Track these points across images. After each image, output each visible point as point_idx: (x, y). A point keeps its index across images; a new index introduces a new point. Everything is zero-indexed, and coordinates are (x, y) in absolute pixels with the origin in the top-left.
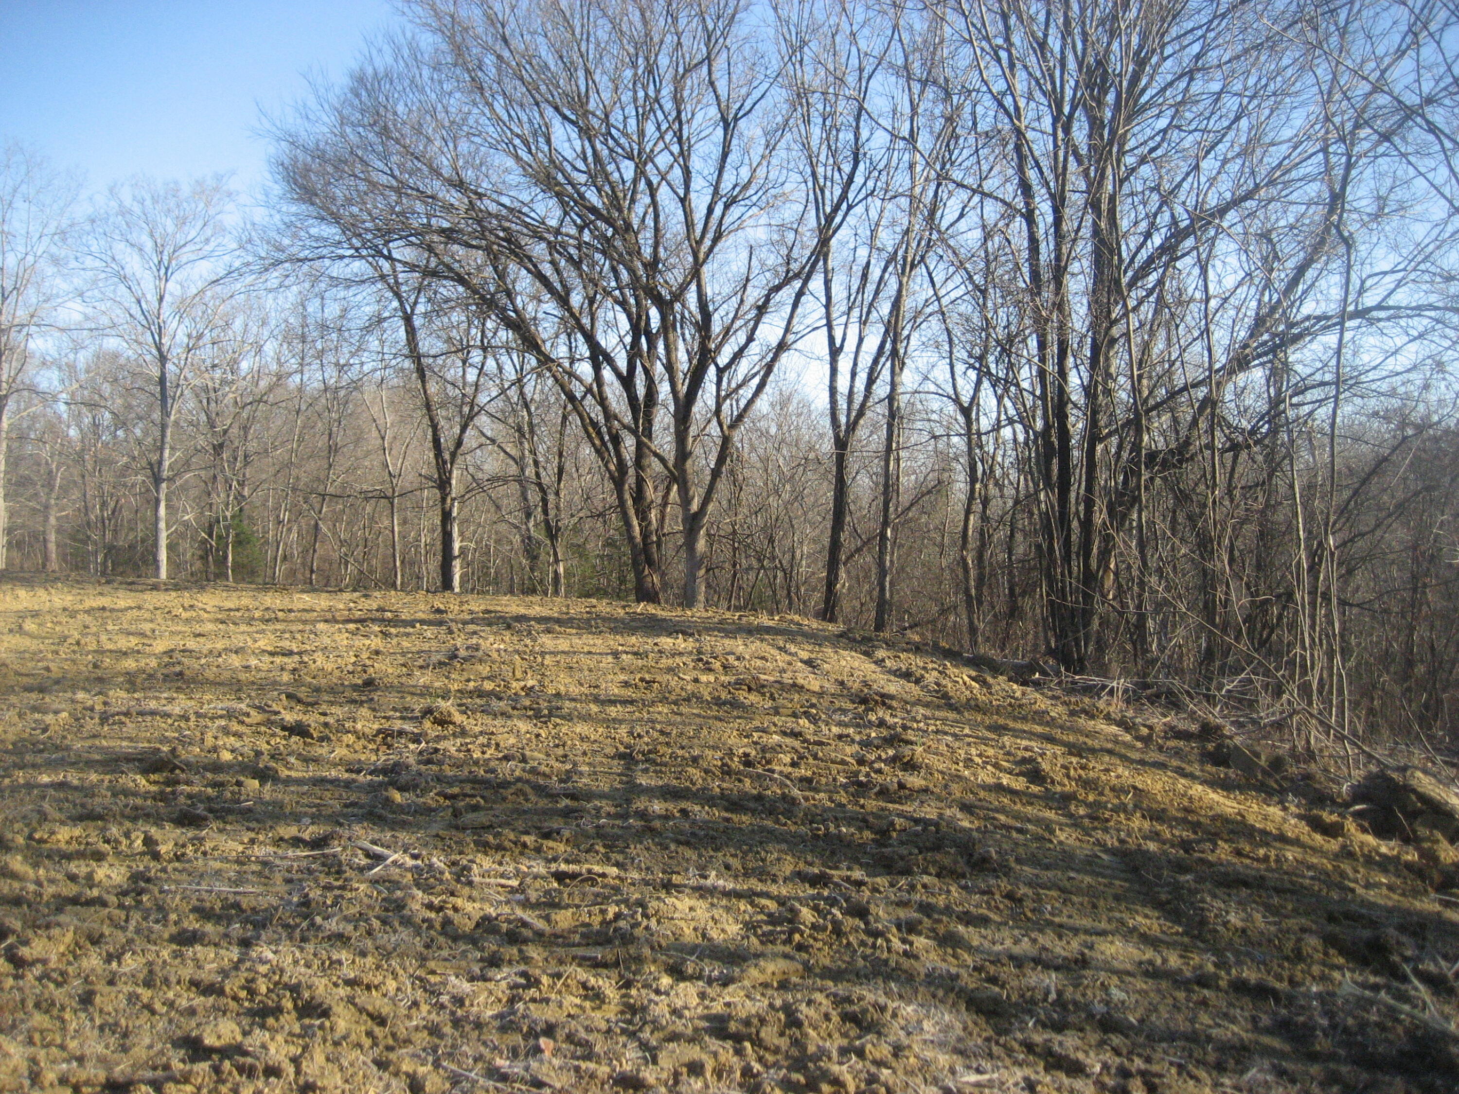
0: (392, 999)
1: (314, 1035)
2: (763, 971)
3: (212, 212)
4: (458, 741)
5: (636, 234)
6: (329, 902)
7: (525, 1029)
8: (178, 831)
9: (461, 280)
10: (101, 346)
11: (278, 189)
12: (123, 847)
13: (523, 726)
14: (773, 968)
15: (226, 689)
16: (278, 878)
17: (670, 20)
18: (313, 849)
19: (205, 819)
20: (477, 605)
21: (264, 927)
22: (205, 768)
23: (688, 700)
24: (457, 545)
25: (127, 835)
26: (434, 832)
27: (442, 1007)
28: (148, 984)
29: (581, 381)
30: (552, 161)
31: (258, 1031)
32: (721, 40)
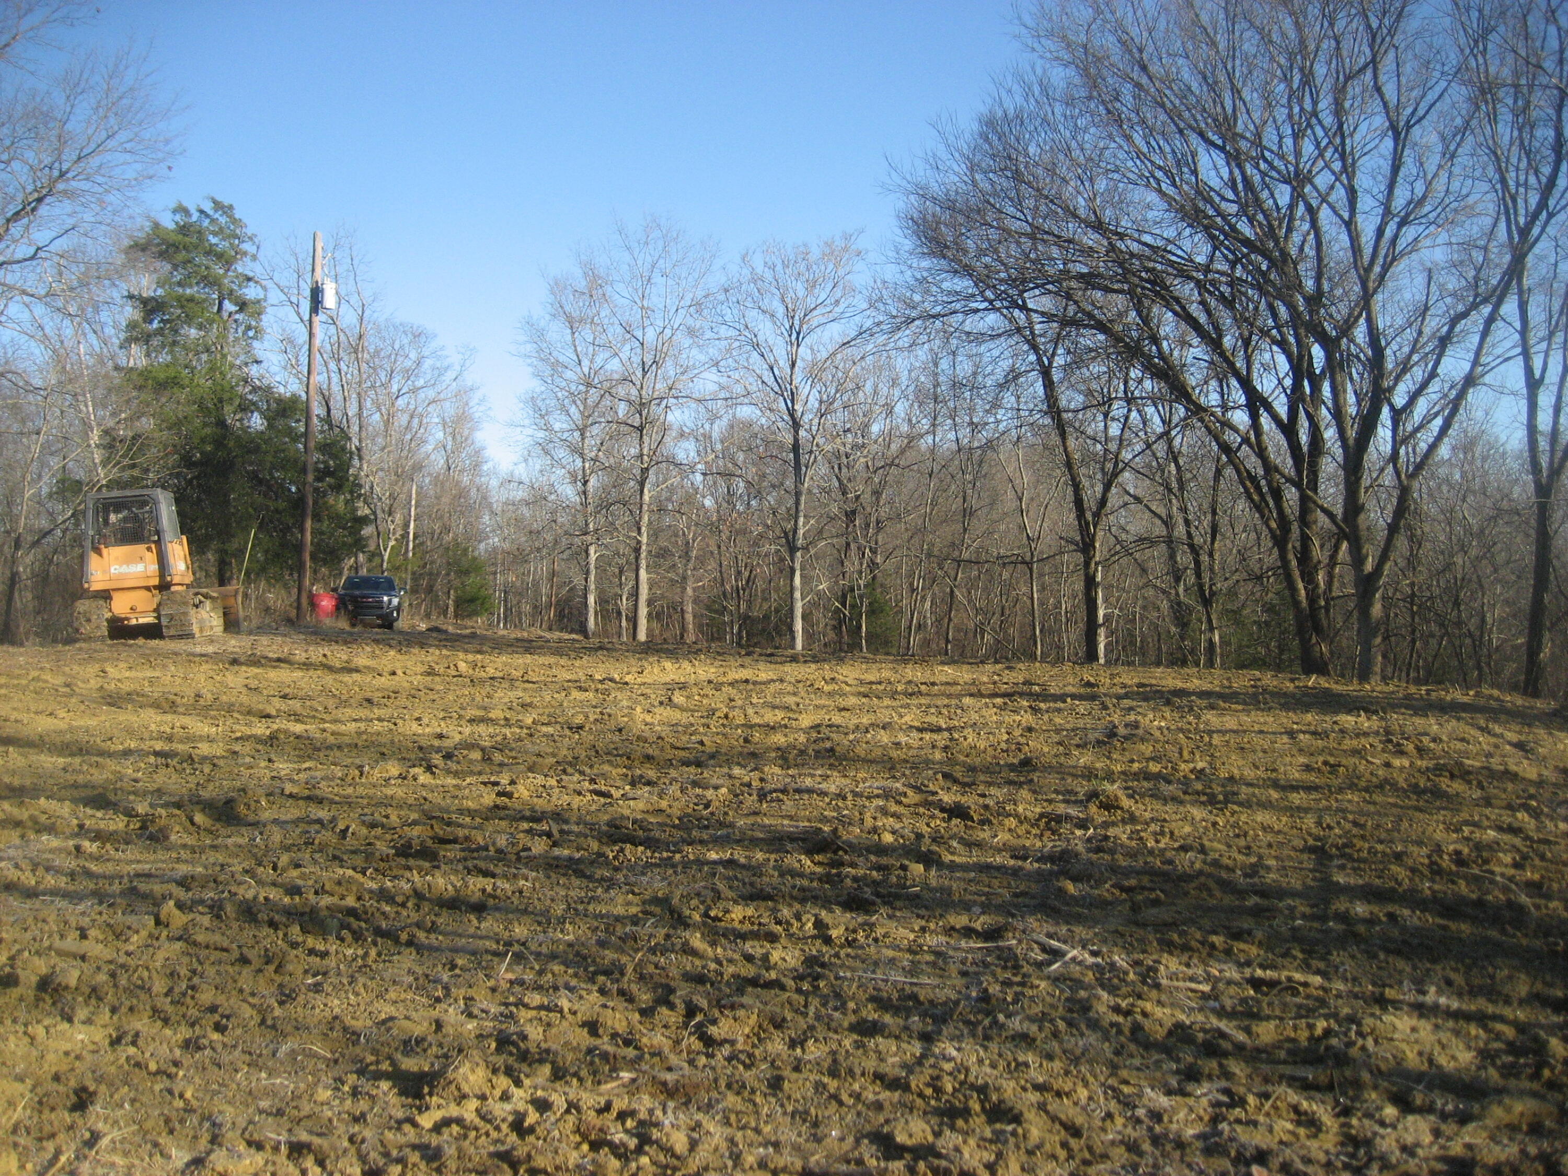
0: (1084, 1109)
1: (1006, 1142)
2: (1508, 1110)
3: (841, 272)
4: (1128, 828)
5: (1295, 264)
6: (1009, 999)
7: (1233, 1154)
8: (848, 915)
9: (1101, 327)
10: (734, 416)
11: (908, 244)
12: (794, 930)
13: (1198, 813)
14: (1520, 1107)
15: (879, 767)
16: (953, 969)
17: (1326, 24)
18: (986, 941)
19: (874, 903)
20: (1130, 678)
21: (945, 1021)
22: (869, 850)
23: (1381, 786)
24: (1101, 613)
25: (798, 917)
26: (1112, 928)
27: (1138, 1121)
28: (833, 1073)
29: (1236, 431)
30: (1199, 192)
31: (948, 1133)
32: (1388, 39)
